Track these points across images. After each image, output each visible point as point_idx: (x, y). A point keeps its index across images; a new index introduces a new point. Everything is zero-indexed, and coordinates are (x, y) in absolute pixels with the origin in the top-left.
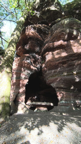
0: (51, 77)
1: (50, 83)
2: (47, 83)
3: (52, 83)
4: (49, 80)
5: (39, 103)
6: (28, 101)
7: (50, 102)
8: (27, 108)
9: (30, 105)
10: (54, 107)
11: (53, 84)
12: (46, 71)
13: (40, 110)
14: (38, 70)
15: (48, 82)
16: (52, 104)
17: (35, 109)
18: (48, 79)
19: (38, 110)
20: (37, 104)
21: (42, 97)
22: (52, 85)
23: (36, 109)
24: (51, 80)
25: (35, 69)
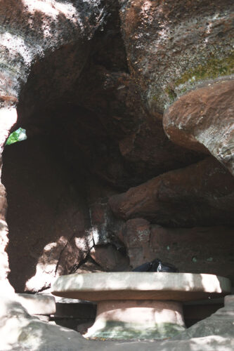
0: (200, 73)
1: (192, 129)
2: (167, 123)
3: (204, 125)
4: (184, 104)
5: (115, 281)
6: (39, 267)
7: (197, 270)
8: (28, 316)
9: (56, 293)
10: (227, 298)
11: (211, 130)
12: (154, 28)
13: (121, 324)
14: (92, 20)
15: (174, 116)
16: (211, 283)
17: (91, 321)
18: (172, 93)
19: (111, 324)
20: (98, 287)
21: (142, 233)
22: (205, 138)
23: (100, 323)
24: (196, 103)
25: (61, 17)
